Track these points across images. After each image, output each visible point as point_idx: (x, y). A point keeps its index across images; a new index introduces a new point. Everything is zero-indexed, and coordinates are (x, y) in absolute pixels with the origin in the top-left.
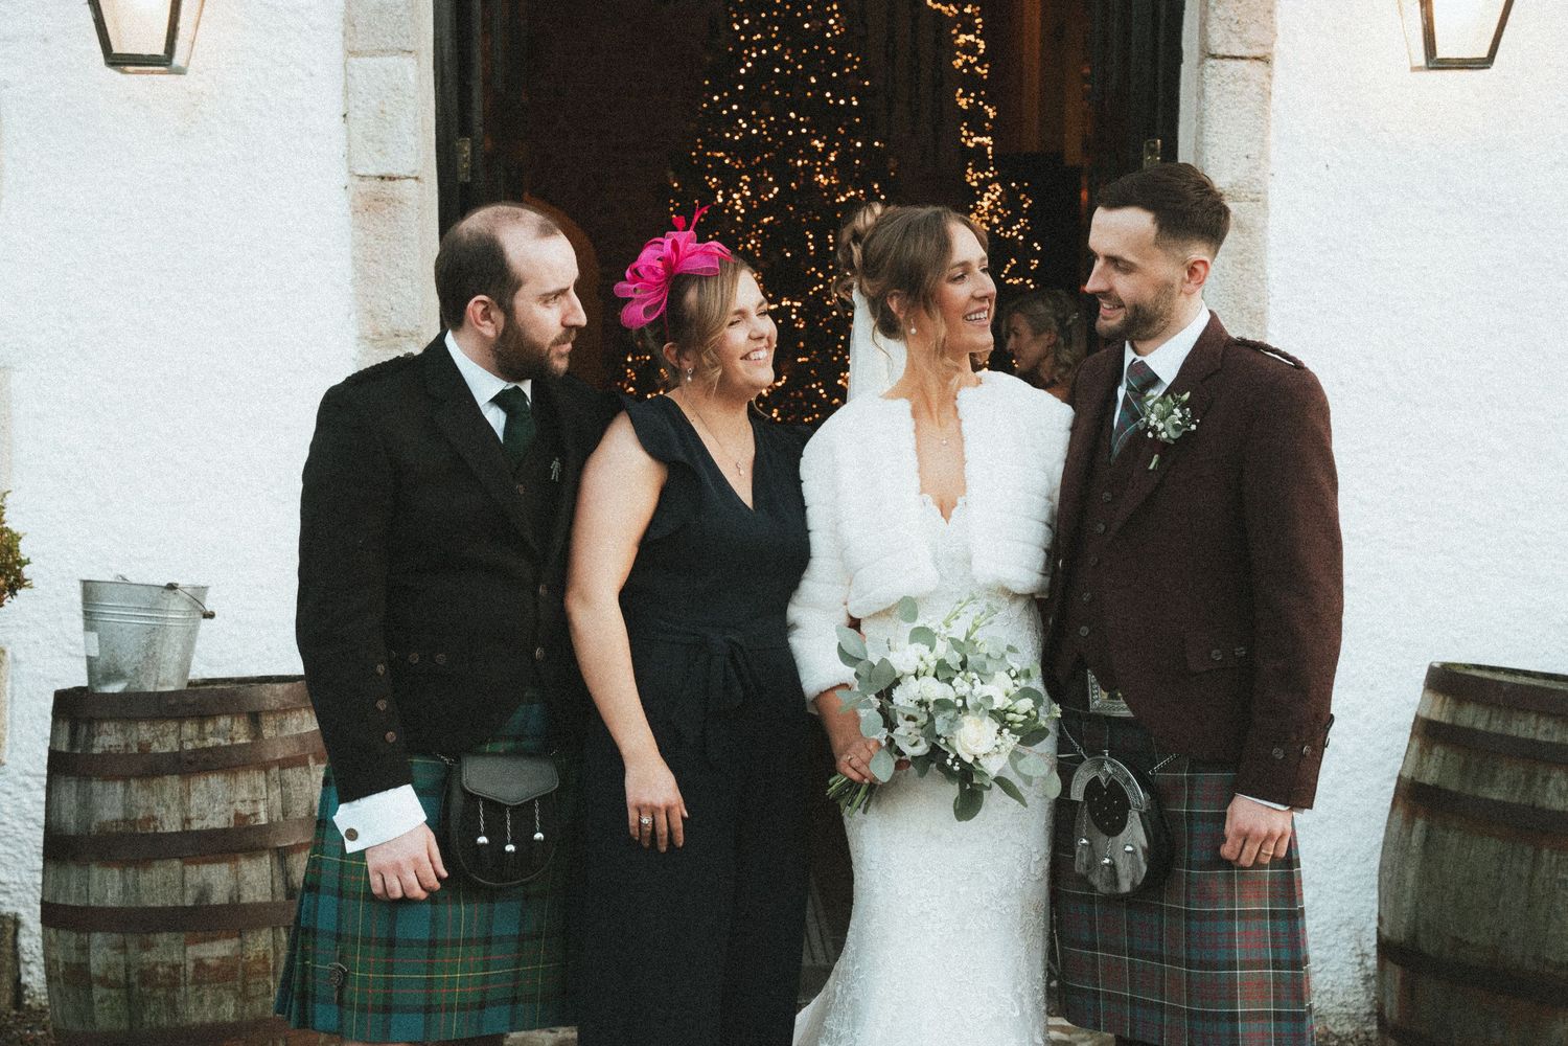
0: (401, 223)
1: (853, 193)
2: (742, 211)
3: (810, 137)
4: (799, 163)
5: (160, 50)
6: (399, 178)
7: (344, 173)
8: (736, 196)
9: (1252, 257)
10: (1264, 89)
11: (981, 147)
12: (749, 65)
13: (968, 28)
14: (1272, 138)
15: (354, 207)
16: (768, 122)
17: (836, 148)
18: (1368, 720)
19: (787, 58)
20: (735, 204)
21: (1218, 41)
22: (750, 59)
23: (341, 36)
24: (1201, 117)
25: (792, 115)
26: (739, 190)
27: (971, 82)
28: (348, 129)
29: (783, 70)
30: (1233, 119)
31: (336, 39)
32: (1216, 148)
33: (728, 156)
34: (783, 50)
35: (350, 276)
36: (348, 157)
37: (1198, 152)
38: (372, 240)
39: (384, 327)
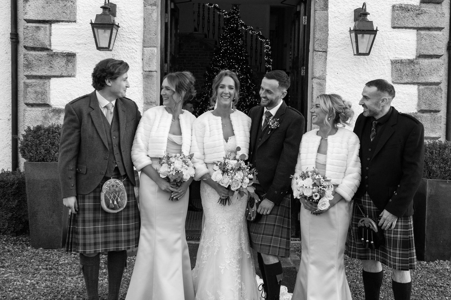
0: (153, 80)
5: (107, 46)
6: (153, 71)
7: (142, 70)
10: (326, 58)
11: (269, 67)
13: (267, 44)
14: (327, 67)
15: (144, 77)
19: (231, 49)
21: (316, 47)
22: (223, 49)
23: (142, 43)
24: (313, 63)
25: (231, 60)
27: (267, 55)
28: (143, 62)
29: (230, 51)
30: (319, 63)
31: (141, 44)
32: (316, 69)
33: (218, 68)
34: (230, 47)
35: (143, 91)
36: (143, 67)
37: (312, 70)
38: (147, 84)
39: (149, 101)
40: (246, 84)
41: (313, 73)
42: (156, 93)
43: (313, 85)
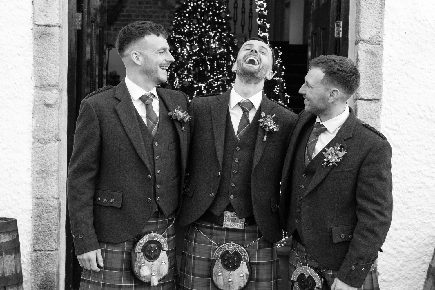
0: (52, 43)
1: (223, 50)
2: (187, 55)
3: (209, 31)
4: (206, 40)
6: (53, 26)
7: (32, 23)
8: (185, 50)
9: (377, 65)
10: (382, 3)
11: (264, 36)
12: (190, 8)
14: (385, 21)
15: (35, 36)
16: (196, 27)
17: (218, 35)
18: (415, 242)
19: (202, 6)
20: (184, 52)
22: (191, 6)
24: (358, 12)
25: (204, 24)
26: (186, 48)
27: (261, 16)
28: (33, 7)
29: (201, 10)
30: (371, 13)
32: (364, 24)
33: (182, 36)
34: (201, 4)
35: (33, 63)
36: (33, 18)
37: (357, 25)
38: (41, 49)
39: (45, 83)
40: (227, 63)
41: (358, 32)
42: (58, 67)
43: (358, 55)
